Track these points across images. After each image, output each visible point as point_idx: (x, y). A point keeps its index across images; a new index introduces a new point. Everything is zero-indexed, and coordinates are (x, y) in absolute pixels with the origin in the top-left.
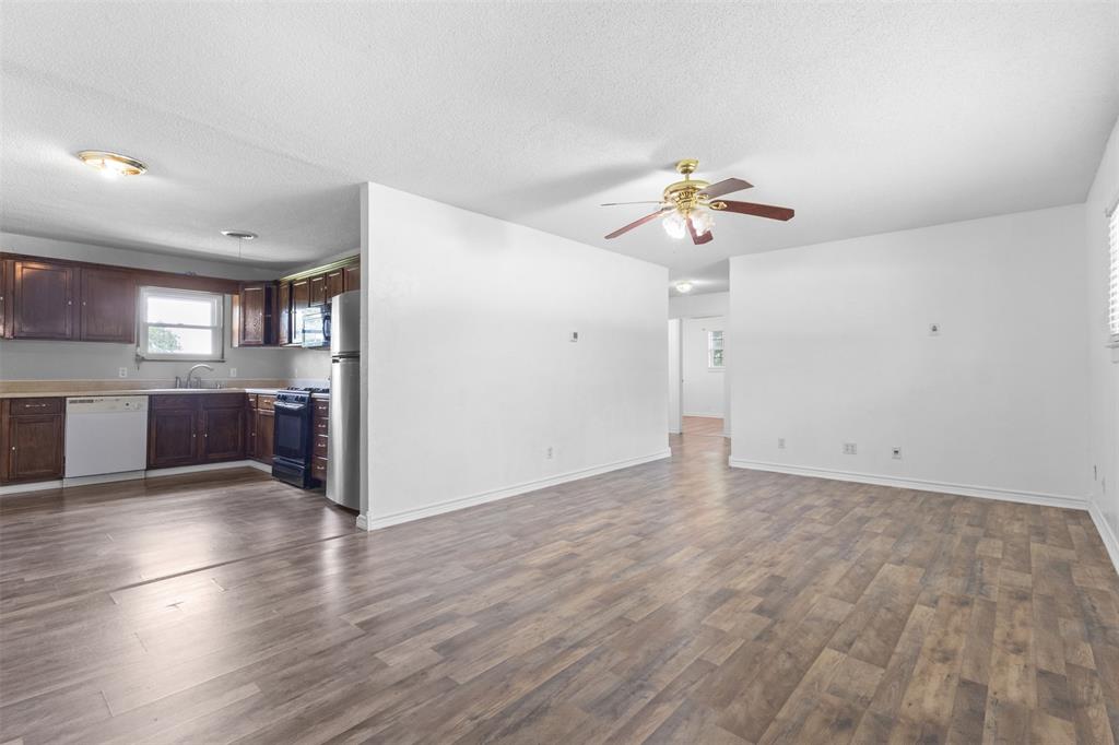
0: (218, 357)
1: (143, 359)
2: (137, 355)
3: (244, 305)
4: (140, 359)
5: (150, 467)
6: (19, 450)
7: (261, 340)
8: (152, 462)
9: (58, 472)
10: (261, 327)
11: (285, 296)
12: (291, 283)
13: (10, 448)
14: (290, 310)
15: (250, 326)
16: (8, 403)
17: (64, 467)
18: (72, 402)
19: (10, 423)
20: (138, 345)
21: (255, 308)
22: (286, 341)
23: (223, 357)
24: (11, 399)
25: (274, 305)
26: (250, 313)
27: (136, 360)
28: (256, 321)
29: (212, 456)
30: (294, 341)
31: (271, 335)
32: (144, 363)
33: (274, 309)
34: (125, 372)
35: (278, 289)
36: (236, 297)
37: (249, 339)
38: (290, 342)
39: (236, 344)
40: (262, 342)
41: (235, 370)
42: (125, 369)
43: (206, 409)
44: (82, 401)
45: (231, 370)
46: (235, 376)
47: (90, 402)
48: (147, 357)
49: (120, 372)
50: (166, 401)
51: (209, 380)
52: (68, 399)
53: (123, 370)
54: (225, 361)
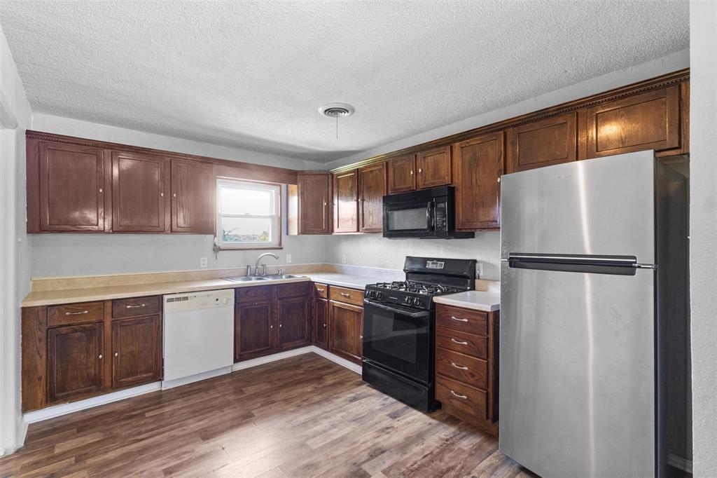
0: (276, 244)
1: (219, 249)
2: (215, 245)
4: (217, 249)
5: (236, 361)
6: (122, 356)
8: (238, 356)
9: (158, 375)
13: (113, 355)
16: (110, 304)
17: (163, 370)
18: (169, 300)
19: (112, 327)
20: (215, 236)
23: (280, 244)
24: (112, 300)
27: (214, 250)
29: (285, 344)
32: (221, 253)
34: (206, 262)
36: (294, 186)
39: (296, 233)
41: (290, 256)
42: (206, 259)
43: (280, 299)
44: (178, 299)
45: (287, 255)
46: (290, 262)
47: (186, 298)
48: (222, 247)
49: (202, 262)
50: (249, 293)
51: (272, 266)
52: (166, 298)
53: (204, 260)
54: (282, 248)
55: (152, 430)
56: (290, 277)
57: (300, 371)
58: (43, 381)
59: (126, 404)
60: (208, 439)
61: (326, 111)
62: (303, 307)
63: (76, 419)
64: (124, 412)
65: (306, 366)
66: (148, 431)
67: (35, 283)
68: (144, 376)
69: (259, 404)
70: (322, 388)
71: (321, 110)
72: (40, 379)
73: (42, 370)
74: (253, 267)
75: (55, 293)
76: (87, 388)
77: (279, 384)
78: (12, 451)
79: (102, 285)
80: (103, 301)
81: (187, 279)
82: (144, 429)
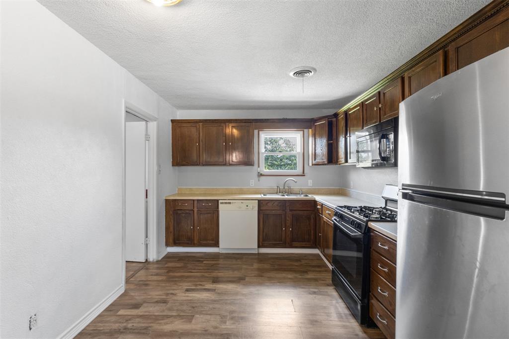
0: (301, 173)
1: (261, 175)
2: (259, 173)
3: (314, 136)
5: (259, 247)
6: (201, 229)
7: (325, 161)
8: (261, 244)
9: (217, 244)
10: (325, 150)
11: (342, 124)
12: (346, 113)
13: (197, 228)
14: (346, 134)
15: (319, 151)
18: (222, 203)
19: (197, 214)
20: (259, 167)
21: (321, 136)
22: (343, 161)
23: (303, 172)
24: (197, 200)
25: (334, 134)
26: (318, 141)
27: (258, 175)
28: (321, 146)
29: (295, 244)
30: (349, 161)
31: (332, 157)
32: (262, 178)
33: (334, 137)
35: (337, 121)
36: (310, 130)
37: (318, 160)
38: (346, 161)
39: (311, 165)
40: (326, 163)
41: (311, 181)
42: (253, 181)
43: (291, 210)
44: (226, 203)
45: (309, 181)
46: (311, 185)
47: (230, 203)
48: (263, 173)
49: (251, 183)
50: (268, 204)
51: (295, 187)
52: (220, 201)
53: (252, 182)
54: (304, 175)
55: (199, 269)
56: (307, 196)
57: (296, 264)
58: (172, 233)
59: (202, 254)
60: (216, 283)
61: (294, 74)
62: (309, 219)
63: (181, 255)
64: (199, 258)
65: (303, 262)
66: (198, 269)
67: (179, 189)
68: (211, 242)
69: (253, 275)
70: (301, 278)
71: (291, 74)
72: (171, 232)
73: (172, 228)
74: (282, 187)
75: (185, 195)
76: (187, 242)
77: (276, 267)
78: (155, 261)
79: (202, 193)
80: (194, 200)
81: (242, 192)
82: (197, 268)
